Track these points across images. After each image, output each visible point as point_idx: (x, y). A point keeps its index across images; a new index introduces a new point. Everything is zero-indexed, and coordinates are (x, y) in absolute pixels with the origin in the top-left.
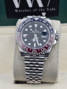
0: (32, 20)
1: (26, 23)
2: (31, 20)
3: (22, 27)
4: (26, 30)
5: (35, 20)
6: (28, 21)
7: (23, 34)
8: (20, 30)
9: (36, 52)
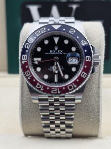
0: (49, 30)
1: (37, 35)
2: (46, 29)
3: (29, 44)
4: (39, 49)
5: (54, 29)
6: (41, 31)
7: (33, 58)
8: (27, 51)
9: (59, 92)
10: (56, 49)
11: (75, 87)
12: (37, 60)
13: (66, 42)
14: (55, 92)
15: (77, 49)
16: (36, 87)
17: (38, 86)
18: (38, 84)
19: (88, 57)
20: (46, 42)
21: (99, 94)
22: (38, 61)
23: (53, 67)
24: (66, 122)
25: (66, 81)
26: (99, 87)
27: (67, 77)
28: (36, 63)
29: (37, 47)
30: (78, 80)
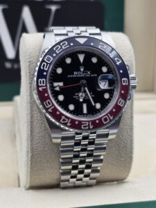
0: (72, 44)
1: (57, 52)
2: (69, 44)
3: (47, 63)
4: (59, 71)
5: (79, 44)
6: (61, 47)
7: (52, 83)
8: (45, 73)
9: (91, 127)
10: (82, 70)
11: (111, 118)
12: (58, 85)
13: (94, 60)
14: (86, 127)
15: (108, 69)
16: (61, 121)
17: (64, 120)
18: (63, 117)
19: (125, 79)
20: (68, 61)
21: (132, 126)
22: (60, 87)
23: (80, 94)
24: (93, 165)
25: (98, 111)
26: (132, 117)
27: (98, 106)
28: (57, 89)
29: (56, 68)
30: (114, 110)
